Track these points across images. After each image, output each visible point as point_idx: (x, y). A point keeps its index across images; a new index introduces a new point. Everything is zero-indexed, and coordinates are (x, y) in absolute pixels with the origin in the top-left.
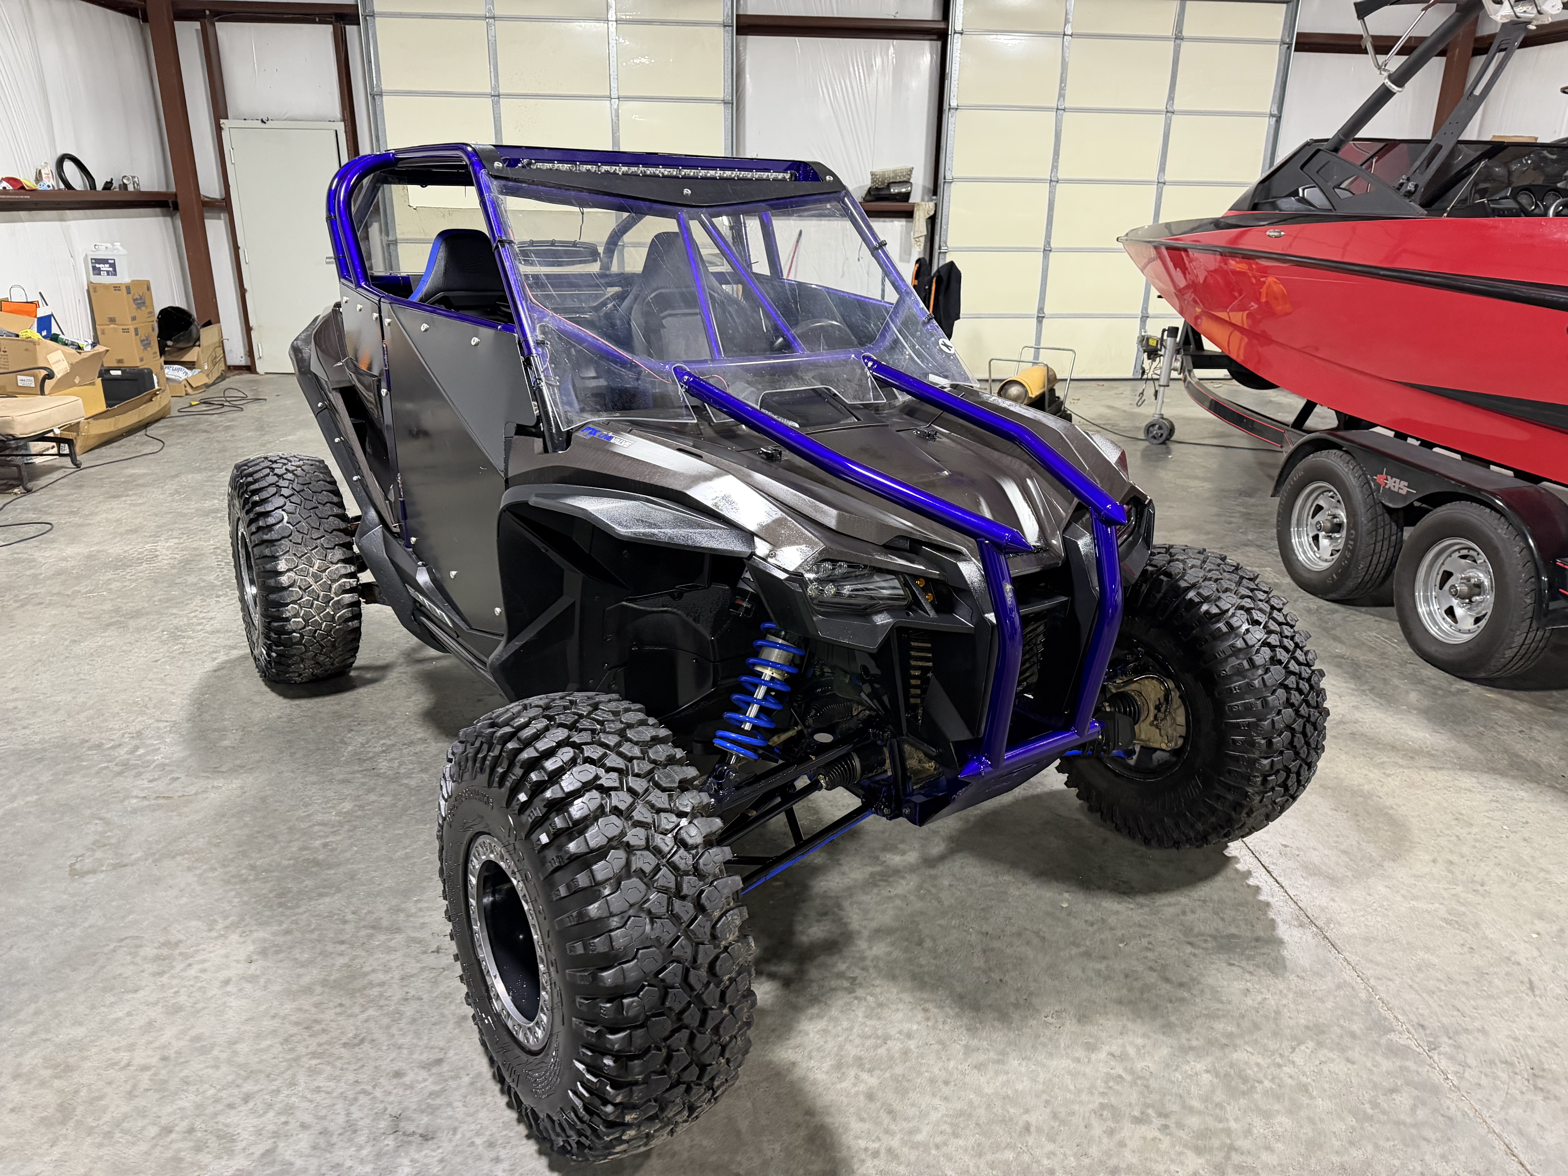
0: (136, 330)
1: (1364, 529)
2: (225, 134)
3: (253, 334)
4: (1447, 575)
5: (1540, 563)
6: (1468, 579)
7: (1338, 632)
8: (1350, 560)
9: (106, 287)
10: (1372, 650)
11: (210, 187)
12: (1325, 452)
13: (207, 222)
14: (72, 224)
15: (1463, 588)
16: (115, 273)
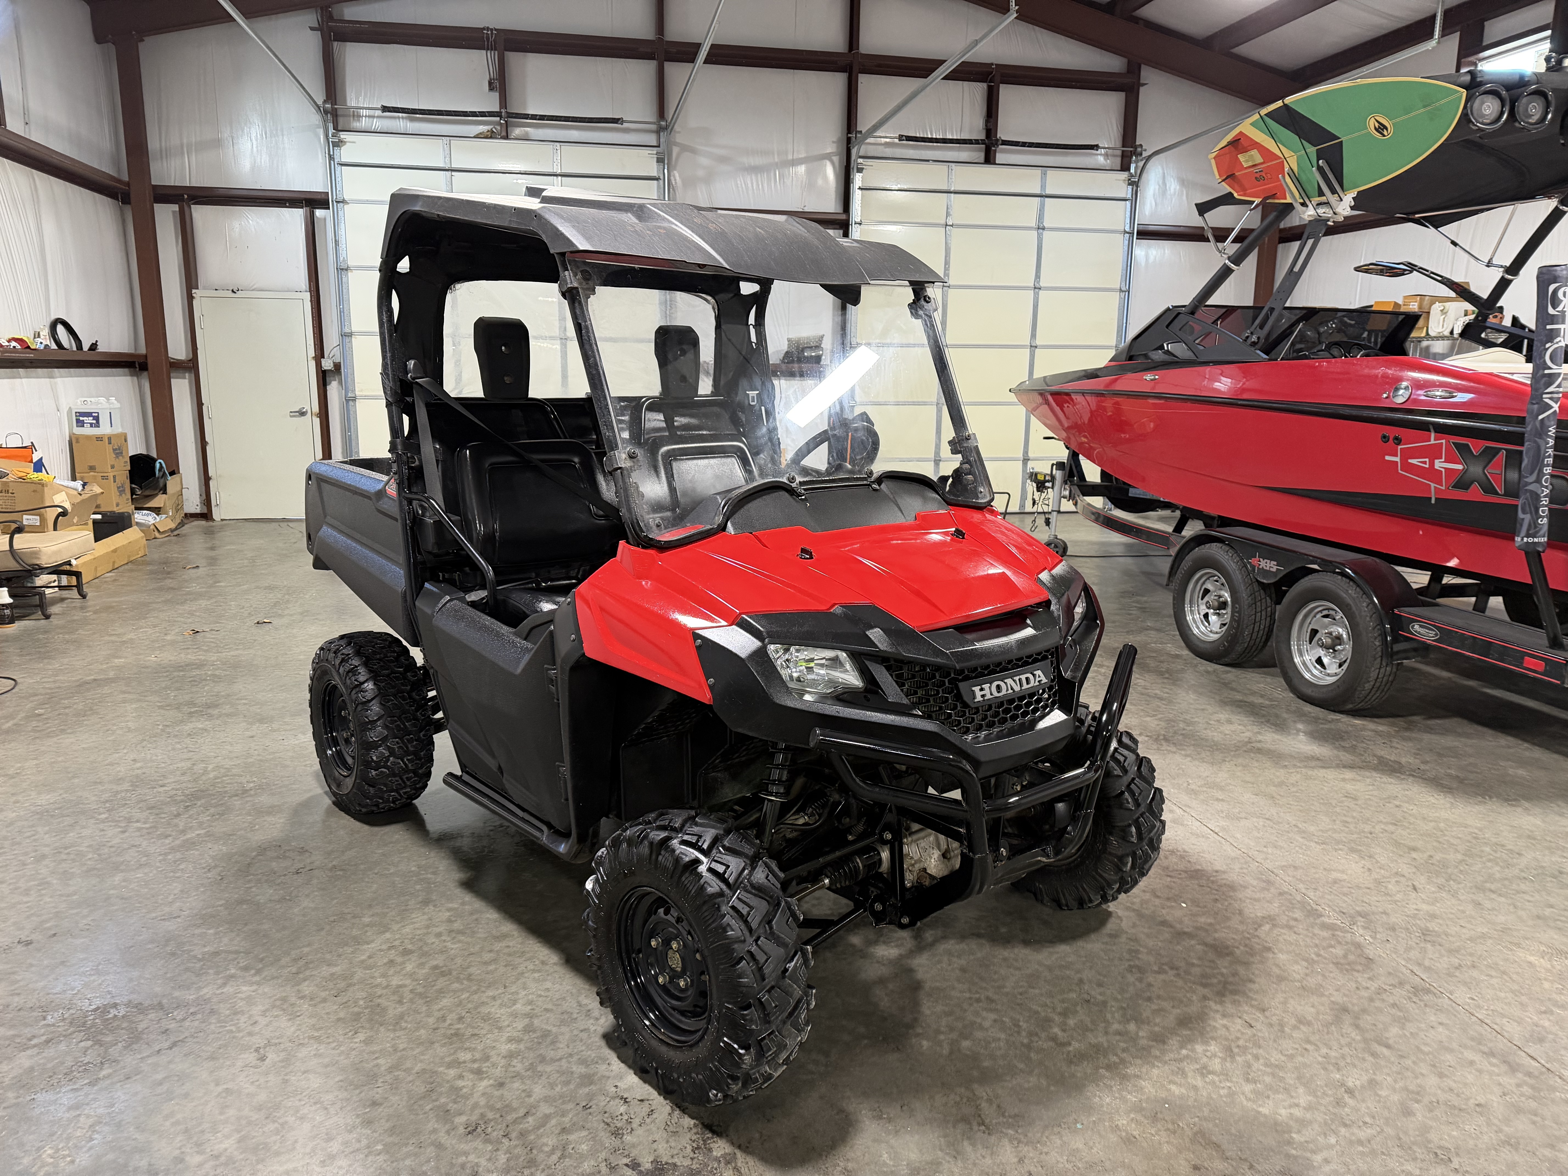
0: (114, 477)
1: (1246, 602)
2: (195, 303)
3: (212, 484)
4: (1314, 632)
5: (1382, 612)
6: (1331, 633)
7: (1234, 685)
8: (1237, 628)
9: (88, 438)
10: (1262, 696)
11: (177, 349)
12: (1208, 545)
13: (174, 382)
14: (59, 380)
15: (1327, 641)
16: (97, 425)
